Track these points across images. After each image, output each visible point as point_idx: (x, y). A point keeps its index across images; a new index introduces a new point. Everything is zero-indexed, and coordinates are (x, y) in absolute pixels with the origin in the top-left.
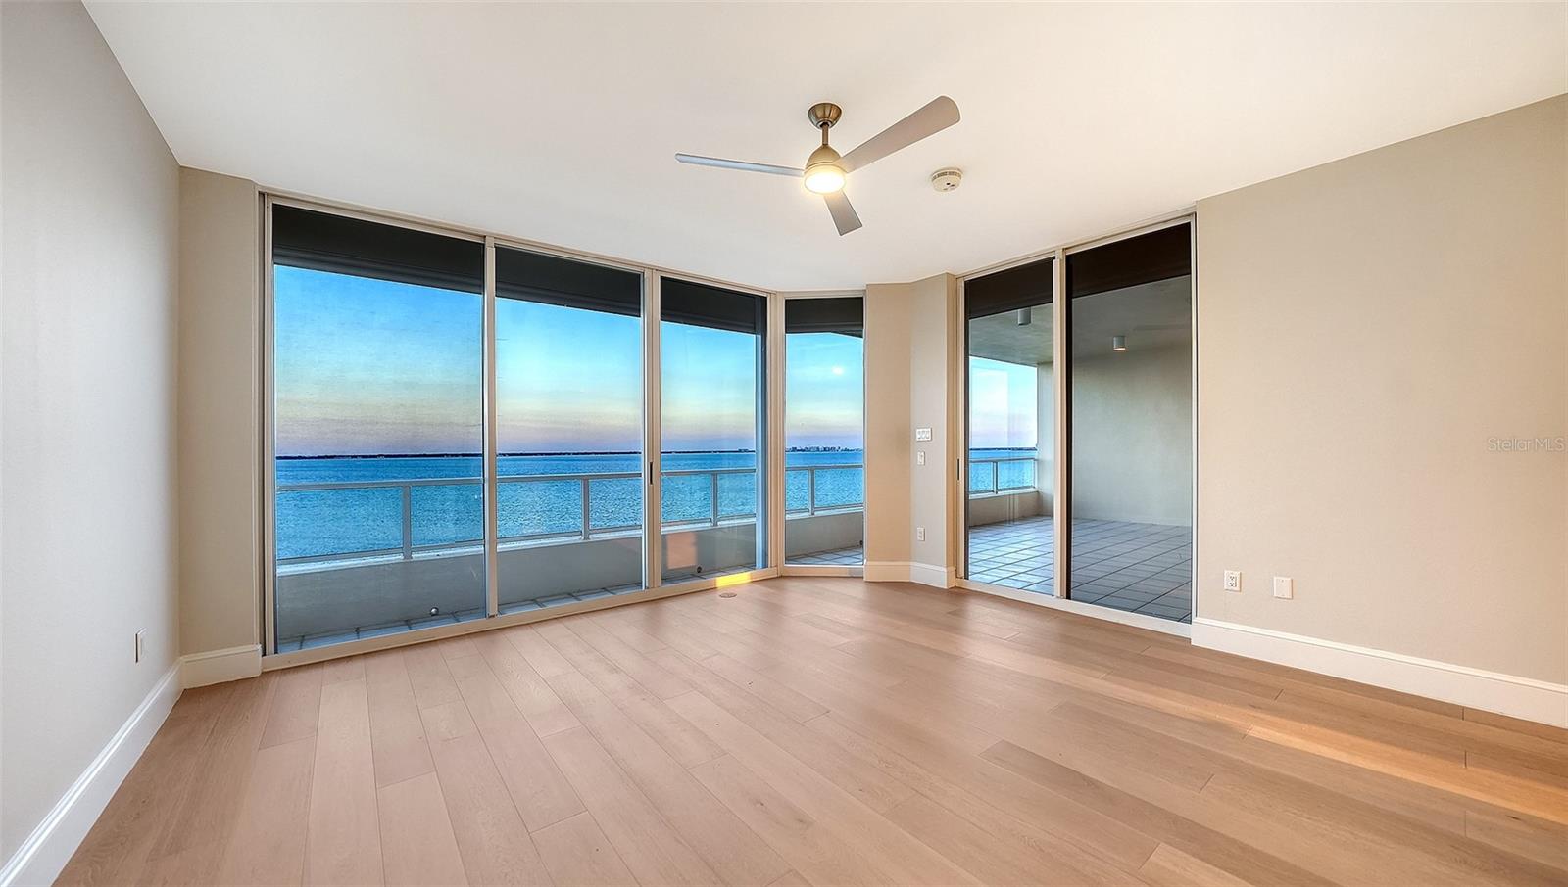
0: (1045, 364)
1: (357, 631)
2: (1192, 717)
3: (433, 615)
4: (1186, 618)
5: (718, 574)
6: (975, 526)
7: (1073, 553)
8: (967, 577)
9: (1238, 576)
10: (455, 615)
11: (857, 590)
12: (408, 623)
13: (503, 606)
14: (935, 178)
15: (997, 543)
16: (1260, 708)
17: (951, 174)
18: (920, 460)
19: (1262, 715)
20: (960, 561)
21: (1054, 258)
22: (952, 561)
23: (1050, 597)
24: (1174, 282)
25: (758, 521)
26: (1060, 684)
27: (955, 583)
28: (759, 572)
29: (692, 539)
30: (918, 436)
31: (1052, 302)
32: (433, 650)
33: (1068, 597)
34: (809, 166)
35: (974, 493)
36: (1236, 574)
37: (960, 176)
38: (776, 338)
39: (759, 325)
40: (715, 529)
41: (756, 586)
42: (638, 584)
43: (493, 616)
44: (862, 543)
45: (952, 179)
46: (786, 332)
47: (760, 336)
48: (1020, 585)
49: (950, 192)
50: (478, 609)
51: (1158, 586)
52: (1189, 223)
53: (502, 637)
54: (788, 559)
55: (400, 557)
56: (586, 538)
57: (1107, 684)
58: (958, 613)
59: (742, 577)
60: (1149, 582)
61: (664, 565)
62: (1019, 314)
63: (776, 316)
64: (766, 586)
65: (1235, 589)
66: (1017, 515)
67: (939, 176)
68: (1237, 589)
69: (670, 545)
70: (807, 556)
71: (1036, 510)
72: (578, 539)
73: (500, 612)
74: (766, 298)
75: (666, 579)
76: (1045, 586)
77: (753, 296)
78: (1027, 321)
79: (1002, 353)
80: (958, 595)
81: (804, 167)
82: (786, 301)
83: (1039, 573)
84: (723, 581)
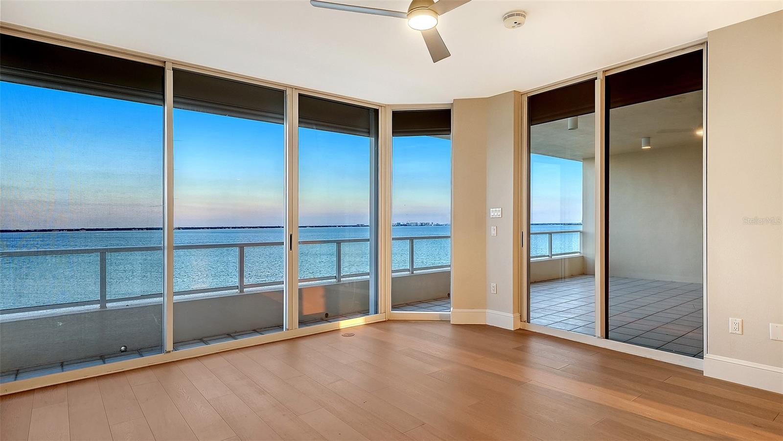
0: (589, 159)
1: (62, 365)
2: (708, 433)
3: (123, 351)
4: (699, 355)
5: (341, 319)
6: (535, 282)
7: (610, 303)
8: (528, 321)
9: (740, 324)
10: (140, 352)
11: (446, 332)
12: (103, 358)
13: (177, 344)
14: (505, 18)
15: (551, 296)
16: (760, 427)
17: (518, 15)
18: (493, 232)
19: (764, 433)
20: (524, 310)
21: (596, 78)
22: (518, 309)
23: (593, 337)
24: (689, 96)
25: (370, 278)
26: (601, 404)
27: (520, 325)
28: (372, 318)
29: (321, 292)
30: (492, 214)
31: (594, 112)
32: (122, 379)
33: (607, 337)
34: (412, 9)
35: (534, 257)
36: (739, 320)
37: (524, 16)
38: (385, 138)
39: (373, 131)
40: (339, 284)
41: (370, 328)
42: (280, 327)
43: (169, 352)
44: (449, 295)
45: (518, 19)
46: (393, 136)
47: (373, 139)
48: (569, 327)
49: (518, 29)
50: (157, 347)
51: (678, 330)
52: (701, 51)
53: (175, 368)
54: (394, 307)
55: (97, 306)
56: (242, 291)
57: (637, 405)
58: (522, 349)
59: (359, 321)
60: (670, 326)
61: (300, 312)
62: (569, 121)
63: (386, 123)
64: (377, 328)
65: (737, 332)
66: (567, 274)
67: (509, 16)
68: (740, 332)
69: (305, 295)
70: (408, 304)
71: (582, 270)
72: (236, 292)
73: (175, 349)
74: (378, 110)
75: (303, 322)
76: (589, 329)
77: (368, 109)
78: (575, 127)
79: (556, 152)
80: (523, 335)
81: (407, 12)
82: (393, 111)
83: (583, 318)
84: (344, 324)
